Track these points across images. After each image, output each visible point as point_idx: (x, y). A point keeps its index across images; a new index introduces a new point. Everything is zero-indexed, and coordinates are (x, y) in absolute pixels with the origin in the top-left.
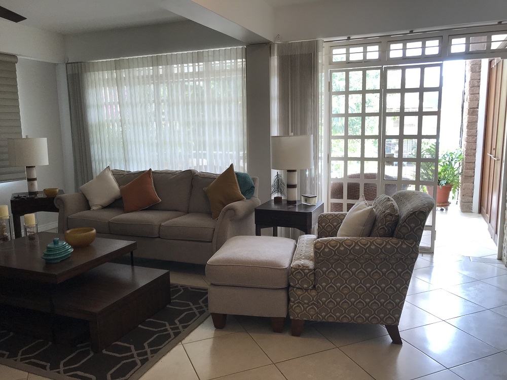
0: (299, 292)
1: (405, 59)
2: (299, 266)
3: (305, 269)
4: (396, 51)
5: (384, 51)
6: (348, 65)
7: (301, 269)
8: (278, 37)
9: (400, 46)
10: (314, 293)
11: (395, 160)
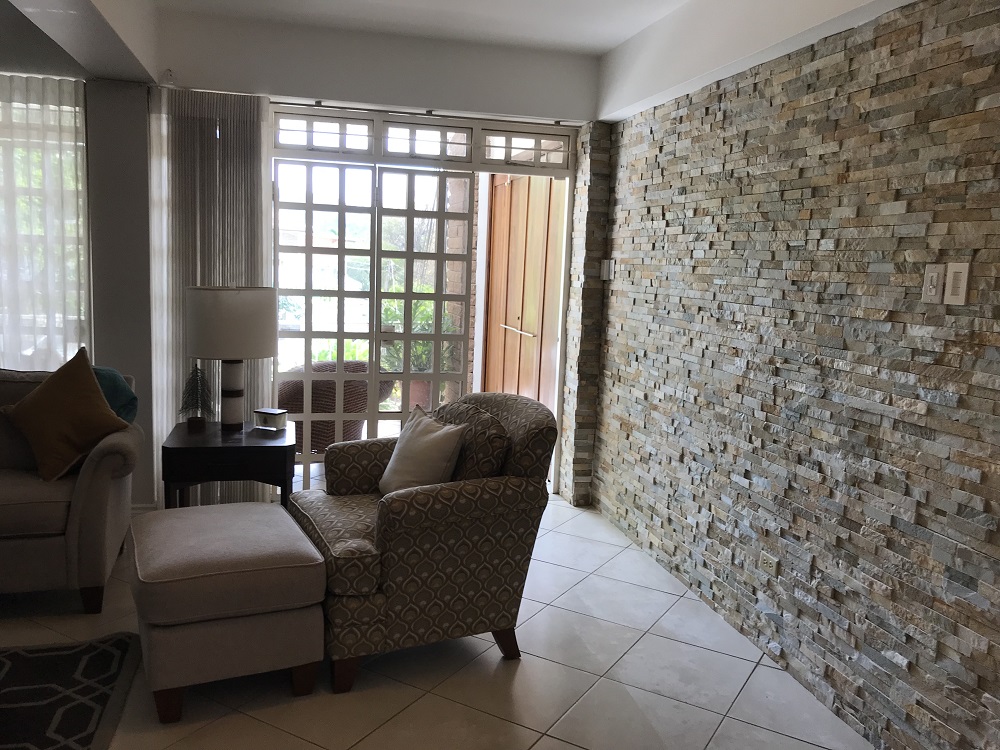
0: (353, 604)
1: (413, 157)
2: (353, 553)
3: (366, 557)
4: (398, 139)
5: (378, 138)
6: (311, 153)
7: (357, 558)
8: (168, 74)
9: (405, 132)
10: (380, 600)
11: (399, 336)
